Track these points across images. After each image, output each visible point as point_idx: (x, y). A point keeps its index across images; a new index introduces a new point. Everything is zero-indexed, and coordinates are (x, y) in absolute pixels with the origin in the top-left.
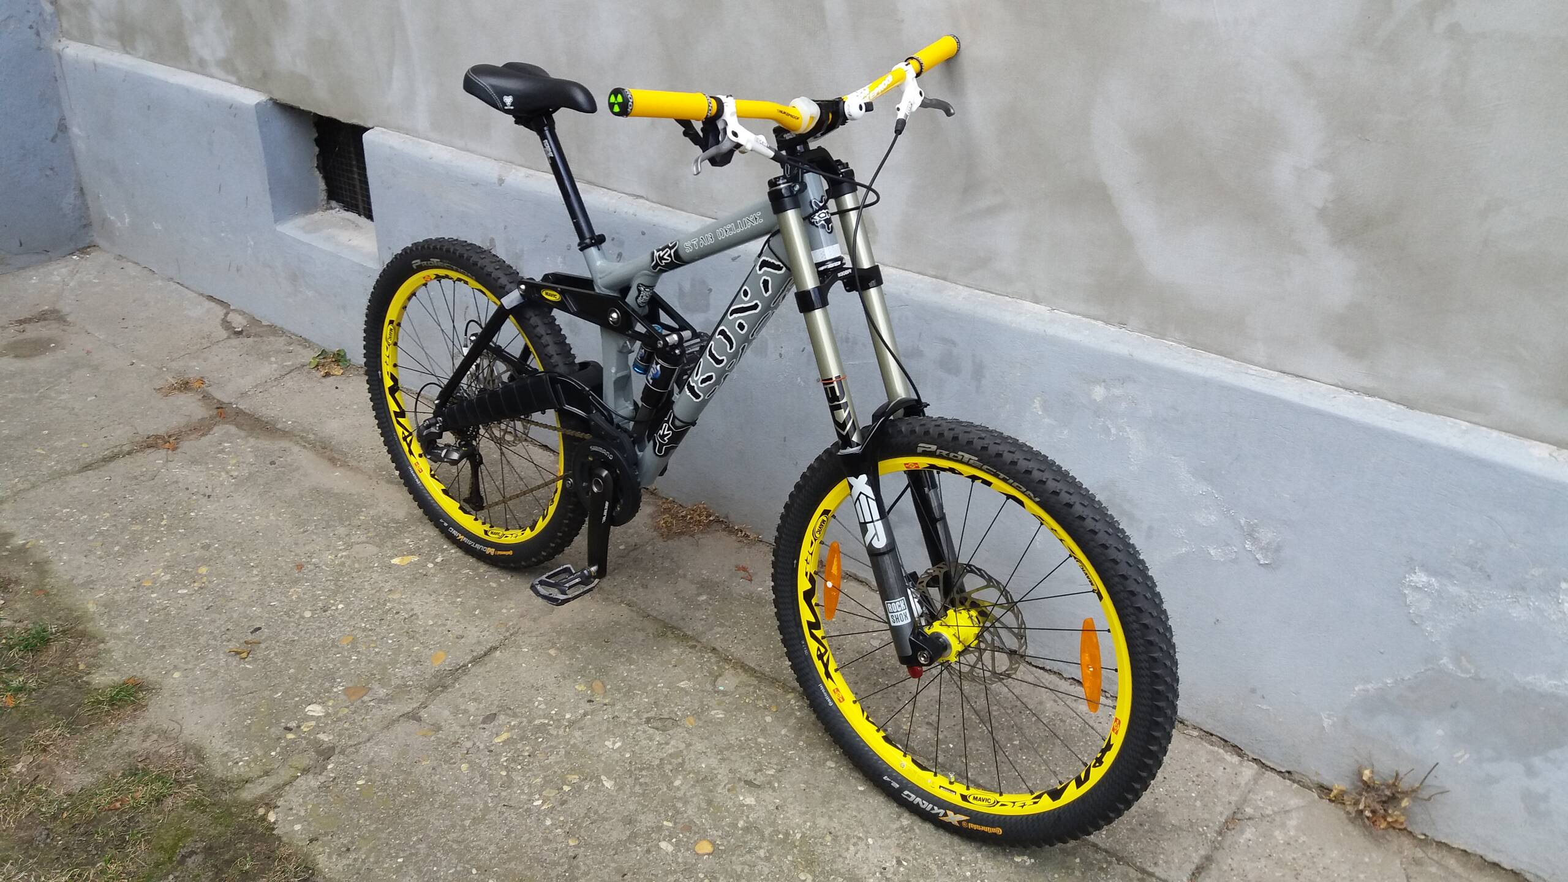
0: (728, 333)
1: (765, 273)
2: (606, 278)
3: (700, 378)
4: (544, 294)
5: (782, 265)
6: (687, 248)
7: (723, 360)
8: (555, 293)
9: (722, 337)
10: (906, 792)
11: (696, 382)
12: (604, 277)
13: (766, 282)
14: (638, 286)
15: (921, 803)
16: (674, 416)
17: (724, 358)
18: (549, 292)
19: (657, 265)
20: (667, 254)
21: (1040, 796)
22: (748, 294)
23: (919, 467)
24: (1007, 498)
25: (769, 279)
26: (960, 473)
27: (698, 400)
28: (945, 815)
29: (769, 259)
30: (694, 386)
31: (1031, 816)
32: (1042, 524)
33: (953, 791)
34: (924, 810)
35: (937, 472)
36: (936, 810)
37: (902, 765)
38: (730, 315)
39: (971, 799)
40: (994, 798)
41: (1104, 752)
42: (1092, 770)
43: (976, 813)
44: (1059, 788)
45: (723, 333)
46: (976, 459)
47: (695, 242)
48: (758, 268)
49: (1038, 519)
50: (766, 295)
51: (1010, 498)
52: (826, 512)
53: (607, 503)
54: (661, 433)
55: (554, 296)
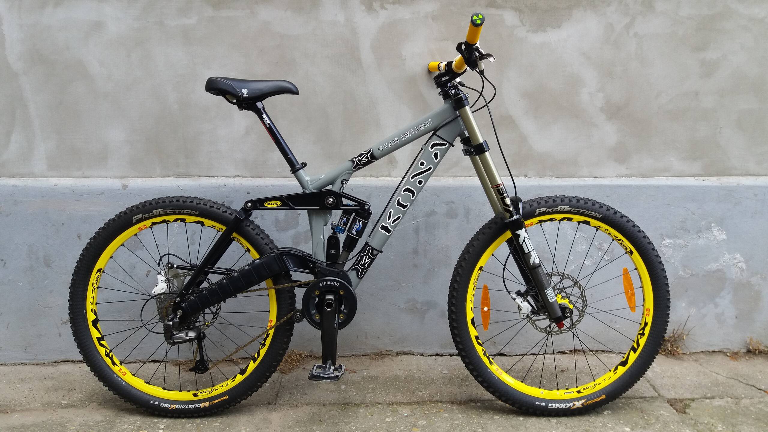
0: (411, 189)
1: (436, 150)
2: (318, 182)
3: (392, 220)
4: (266, 205)
5: (446, 143)
6: (379, 150)
7: (408, 205)
8: (277, 202)
9: (407, 192)
10: (550, 405)
11: (389, 224)
12: (314, 183)
13: (436, 155)
14: (342, 181)
15: (559, 407)
16: (373, 249)
17: (409, 203)
18: (271, 202)
19: (357, 164)
20: (365, 157)
21: (616, 369)
22: (424, 163)
23: (532, 224)
24: (579, 224)
25: (438, 152)
26: (556, 220)
27: (389, 234)
28: (574, 405)
29: (438, 142)
30: (388, 226)
31: (617, 380)
32: (597, 230)
33: (572, 392)
34: (562, 409)
35: (542, 223)
36: (568, 405)
37: (542, 393)
38: (412, 178)
39: (582, 391)
40: (593, 384)
41: (643, 329)
42: (640, 340)
43: (589, 395)
44: (624, 360)
45: (408, 190)
46: (568, 207)
47: (385, 146)
48: (430, 149)
49: (596, 229)
50: (436, 161)
51: (580, 224)
52: (481, 268)
53: (336, 315)
54: (363, 263)
55: (276, 204)
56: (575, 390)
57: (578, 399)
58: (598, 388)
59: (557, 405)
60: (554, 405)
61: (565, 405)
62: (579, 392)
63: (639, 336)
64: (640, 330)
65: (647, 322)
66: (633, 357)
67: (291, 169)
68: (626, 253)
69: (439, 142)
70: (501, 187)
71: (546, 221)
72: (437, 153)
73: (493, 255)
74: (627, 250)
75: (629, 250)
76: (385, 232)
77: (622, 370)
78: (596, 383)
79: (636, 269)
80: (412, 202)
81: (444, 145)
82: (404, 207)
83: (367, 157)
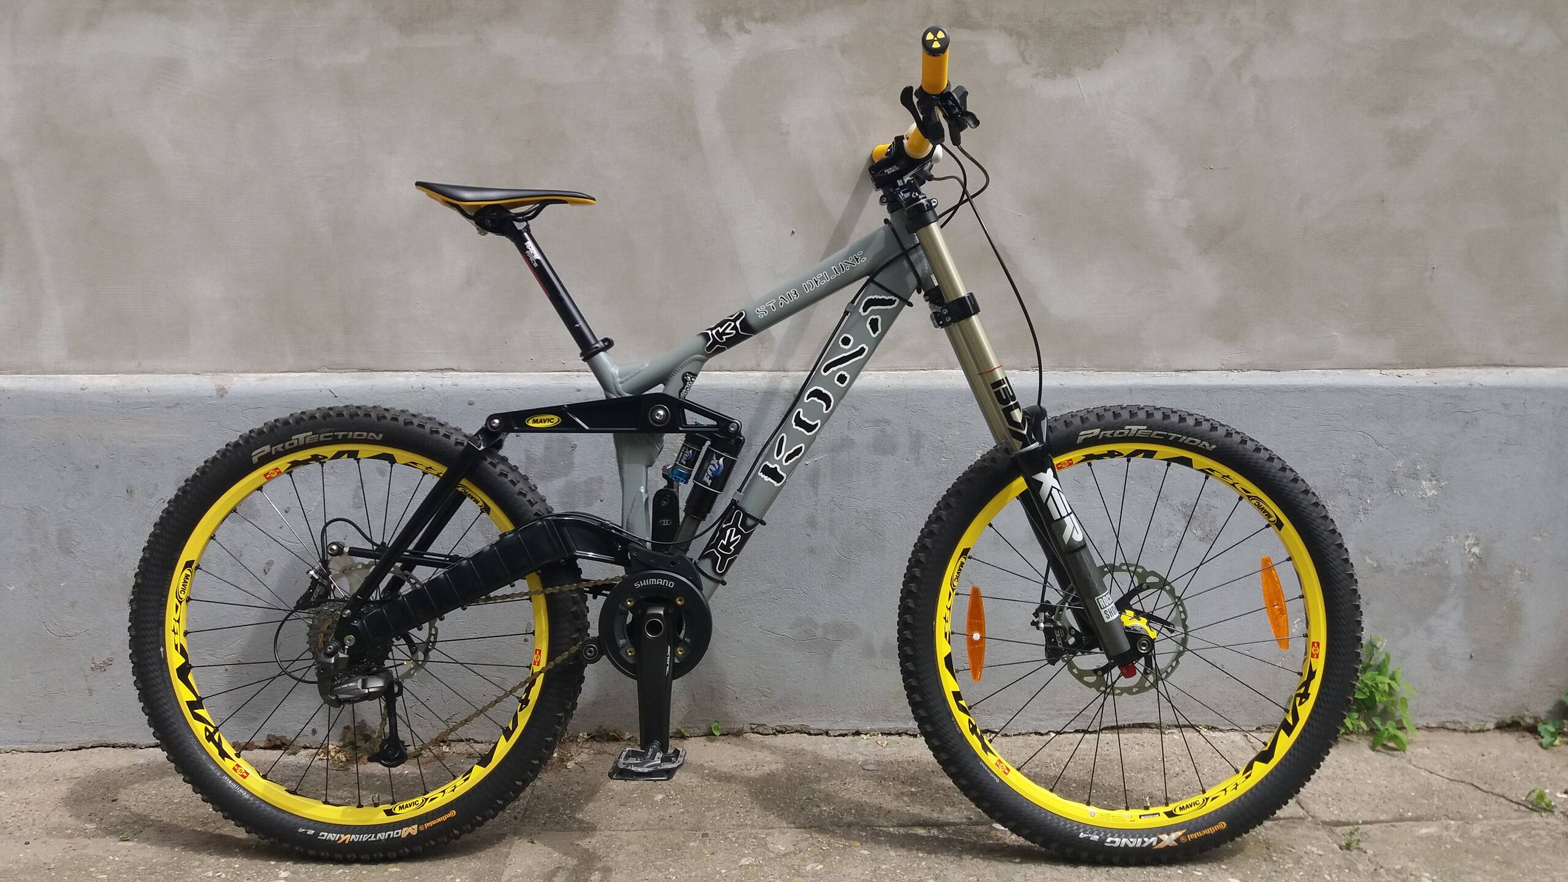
0: (824, 391)
1: (873, 312)
2: (635, 378)
3: (784, 454)
4: (531, 424)
5: (894, 298)
6: (762, 312)
7: (817, 424)
8: (552, 416)
9: (815, 399)
10: (1109, 840)
11: (780, 462)
12: (627, 380)
13: (874, 324)
14: (684, 375)
15: (1129, 843)
16: (746, 515)
17: (819, 421)
18: (539, 418)
19: (715, 342)
20: (730, 328)
21: (1250, 767)
22: (849, 340)
23: (1072, 463)
24: (1169, 465)
25: (878, 317)
26: (1120, 454)
27: (779, 485)
28: (1160, 841)
29: (877, 297)
30: (776, 468)
31: (1251, 790)
32: (1207, 478)
33: (1156, 814)
34: (1135, 848)
35: (1094, 462)
36: (1147, 841)
37: (1093, 815)
38: (825, 371)
39: (1178, 812)
40: (1200, 798)
41: (1307, 684)
42: (1299, 708)
43: (1190, 821)
44: (1266, 748)
45: (817, 394)
46: (1145, 427)
47: (771, 305)
48: (861, 310)
49: (1204, 475)
50: (874, 336)
51: (1172, 463)
52: (965, 552)
53: (669, 647)
54: (725, 543)
55: (549, 420)
56: (1162, 809)
57: (1168, 830)
58: (1211, 807)
59: (1124, 840)
60: (1117, 840)
61: (1140, 840)
62: (1170, 814)
63: (1298, 699)
64: (1300, 688)
65: (1314, 670)
66: (1285, 743)
67: (580, 351)
68: (1268, 526)
69: (880, 298)
70: (1004, 386)
71: (1100, 457)
72: (877, 319)
73: (990, 525)
74: (1271, 519)
75: (1274, 518)
76: (770, 479)
77: (1261, 770)
78: (1206, 795)
79: (1289, 559)
80: (826, 419)
81: (891, 302)
82: (809, 428)
83: (735, 328)
